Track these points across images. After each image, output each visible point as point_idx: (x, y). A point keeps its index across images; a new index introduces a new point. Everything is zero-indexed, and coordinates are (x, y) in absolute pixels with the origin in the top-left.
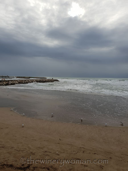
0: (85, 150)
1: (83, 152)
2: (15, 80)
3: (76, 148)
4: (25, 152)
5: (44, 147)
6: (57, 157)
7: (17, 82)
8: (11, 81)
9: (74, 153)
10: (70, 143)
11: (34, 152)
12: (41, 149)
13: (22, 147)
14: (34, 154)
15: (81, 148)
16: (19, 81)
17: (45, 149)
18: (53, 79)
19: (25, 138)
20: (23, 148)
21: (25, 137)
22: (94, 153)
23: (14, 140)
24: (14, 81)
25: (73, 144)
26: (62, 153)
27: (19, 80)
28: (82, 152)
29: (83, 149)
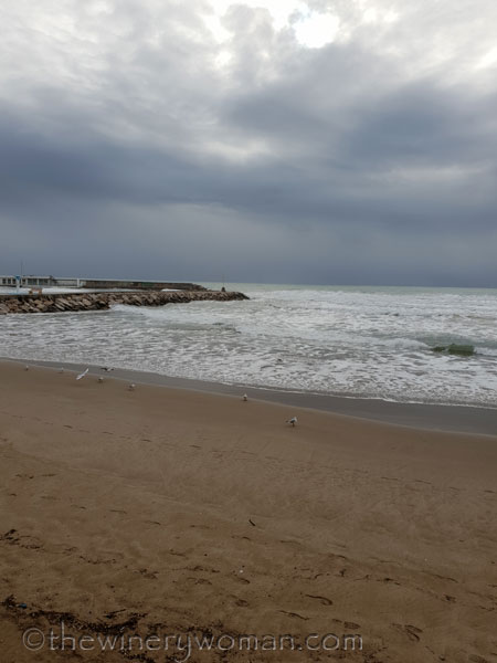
0: (348, 564)
1: (342, 573)
2: (78, 294)
3: (312, 556)
4: (116, 566)
5: (191, 551)
6: (239, 590)
7: (88, 303)
8: (65, 296)
9: (307, 574)
10: (289, 538)
11: (152, 567)
12: (180, 558)
13: (109, 550)
14: (152, 576)
15: (333, 555)
16: (94, 297)
17: (196, 559)
18: (223, 289)
19: (117, 514)
20: (110, 553)
21: (120, 512)
22: (385, 576)
23: (78, 522)
24: (77, 298)
25: (300, 541)
26: (258, 573)
27: (96, 294)
28: (338, 573)
29: (339, 561)
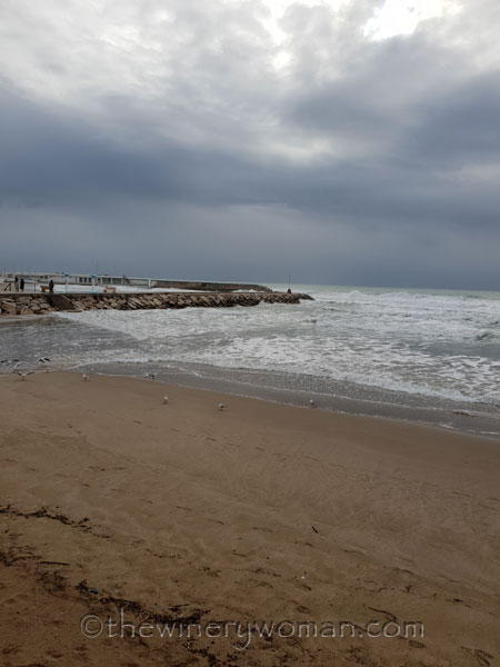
0: (414, 580)
1: (408, 589)
2: (149, 294)
3: (376, 568)
4: (180, 561)
5: (253, 552)
6: (301, 596)
7: (159, 303)
8: (138, 296)
9: (371, 587)
10: (354, 548)
11: (215, 565)
12: (242, 559)
13: (174, 545)
14: (215, 574)
15: (397, 569)
16: (164, 296)
17: (258, 561)
18: (289, 291)
19: (182, 511)
20: (175, 548)
21: (185, 509)
22: (454, 596)
23: (145, 516)
24: (149, 297)
25: (364, 551)
26: (320, 581)
27: (166, 294)
28: (404, 588)
29: (405, 576)
